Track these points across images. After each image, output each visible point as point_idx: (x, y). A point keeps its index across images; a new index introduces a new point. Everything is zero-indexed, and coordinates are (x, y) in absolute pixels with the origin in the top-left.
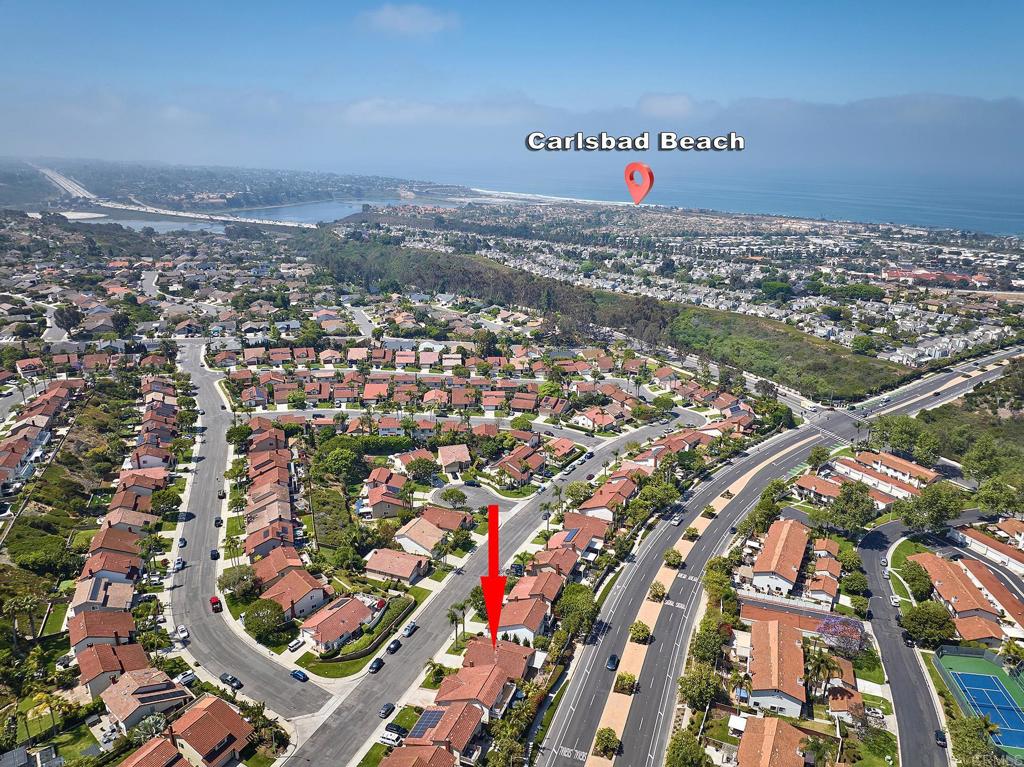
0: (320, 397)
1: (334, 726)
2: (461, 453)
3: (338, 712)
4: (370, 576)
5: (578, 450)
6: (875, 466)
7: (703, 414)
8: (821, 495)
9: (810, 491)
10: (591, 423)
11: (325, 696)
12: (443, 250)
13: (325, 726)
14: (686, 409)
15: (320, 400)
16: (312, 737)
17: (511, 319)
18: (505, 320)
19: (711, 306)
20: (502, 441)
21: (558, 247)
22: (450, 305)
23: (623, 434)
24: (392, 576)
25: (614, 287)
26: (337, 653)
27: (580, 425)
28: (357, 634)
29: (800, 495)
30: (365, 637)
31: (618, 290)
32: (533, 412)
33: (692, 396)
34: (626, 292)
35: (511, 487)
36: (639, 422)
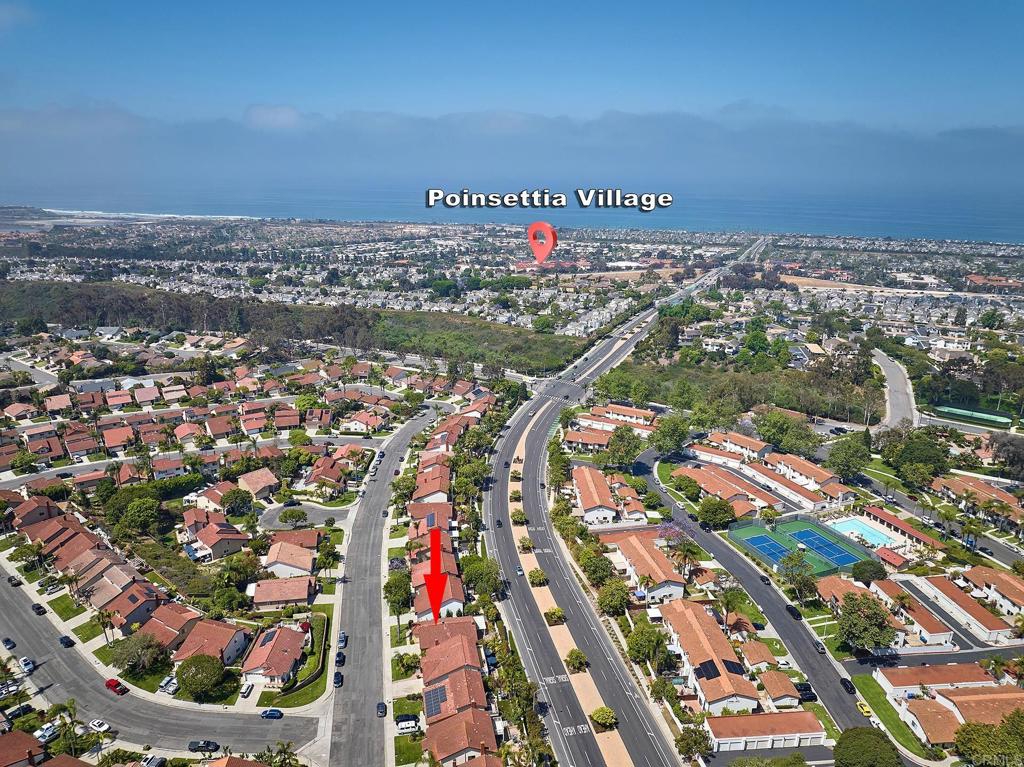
0: (52, 454)
1: (343, 740)
2: (265, 477)
3: (336, 728)
4: (263, 609)
5: (370, 453)
6: (607, 415)
7: (449, 401)
8: (587, 444)
9: (578, 443)
10: (364, 427)
12: (69, 280)
13: (335, 742)
14: (431, 400)
15: (52, 459)
16: (331, 757)
17: (203, 344)
18: (196, 345)
19: (397, 308)
20: (297, 458)
21: (207, 265)
22: (118, 338)
23: (395, 431)
24: (287, 602)
25: (294, 300)
26: (296, 682)
27: (353, 430)
28: (304, 657)
30: (311, 660)
31: (300, 302)
32: (300, 427)
33: (431, 388)
34: (308, 304)
35: (332, 498)
36: (403, 418)
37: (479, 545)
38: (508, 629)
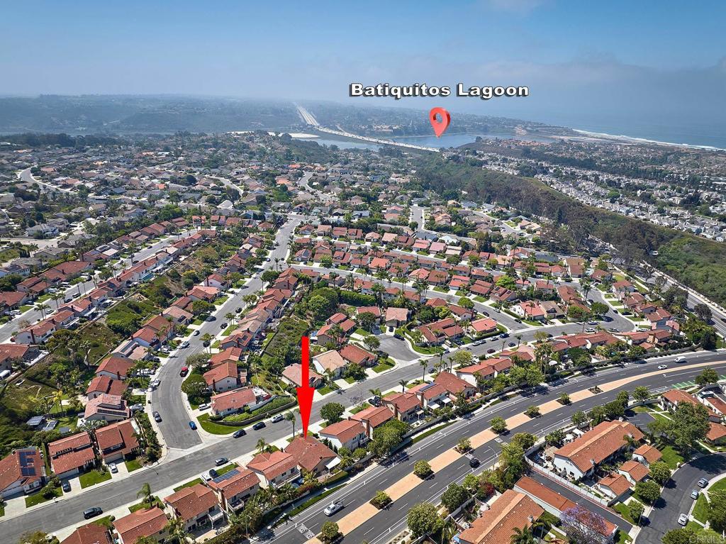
0: (342, 261)
1: (189, 460)
2: (402, 314)
3: (197, 453)
4: (284, 380)
5: (498, 330)
7: (635, 323)
9: (673, 405)
11: (198, 441)
12: (511, 173)
13: (183, 458)
14: (624, 317)
15: (341, 264)
16: (171, 462)
17: (527, 227)
18: (522, 228)
19: (709, 236)
20: (438, 312)
22: (490, 212)
23: (549, 326)
24: (294, 383)
25: (628, 212)
26: (221, 419)
27: (516, 313)
28: (240, 411)
29: (665, 406)
30: (245, 414)
31: (631, 215)
32: (485, 297)
33: (634, 307)
34: (636, 217)
35: (425, 345)
36: (569, 319)
37: (443, 424)
38: (348, 482)
